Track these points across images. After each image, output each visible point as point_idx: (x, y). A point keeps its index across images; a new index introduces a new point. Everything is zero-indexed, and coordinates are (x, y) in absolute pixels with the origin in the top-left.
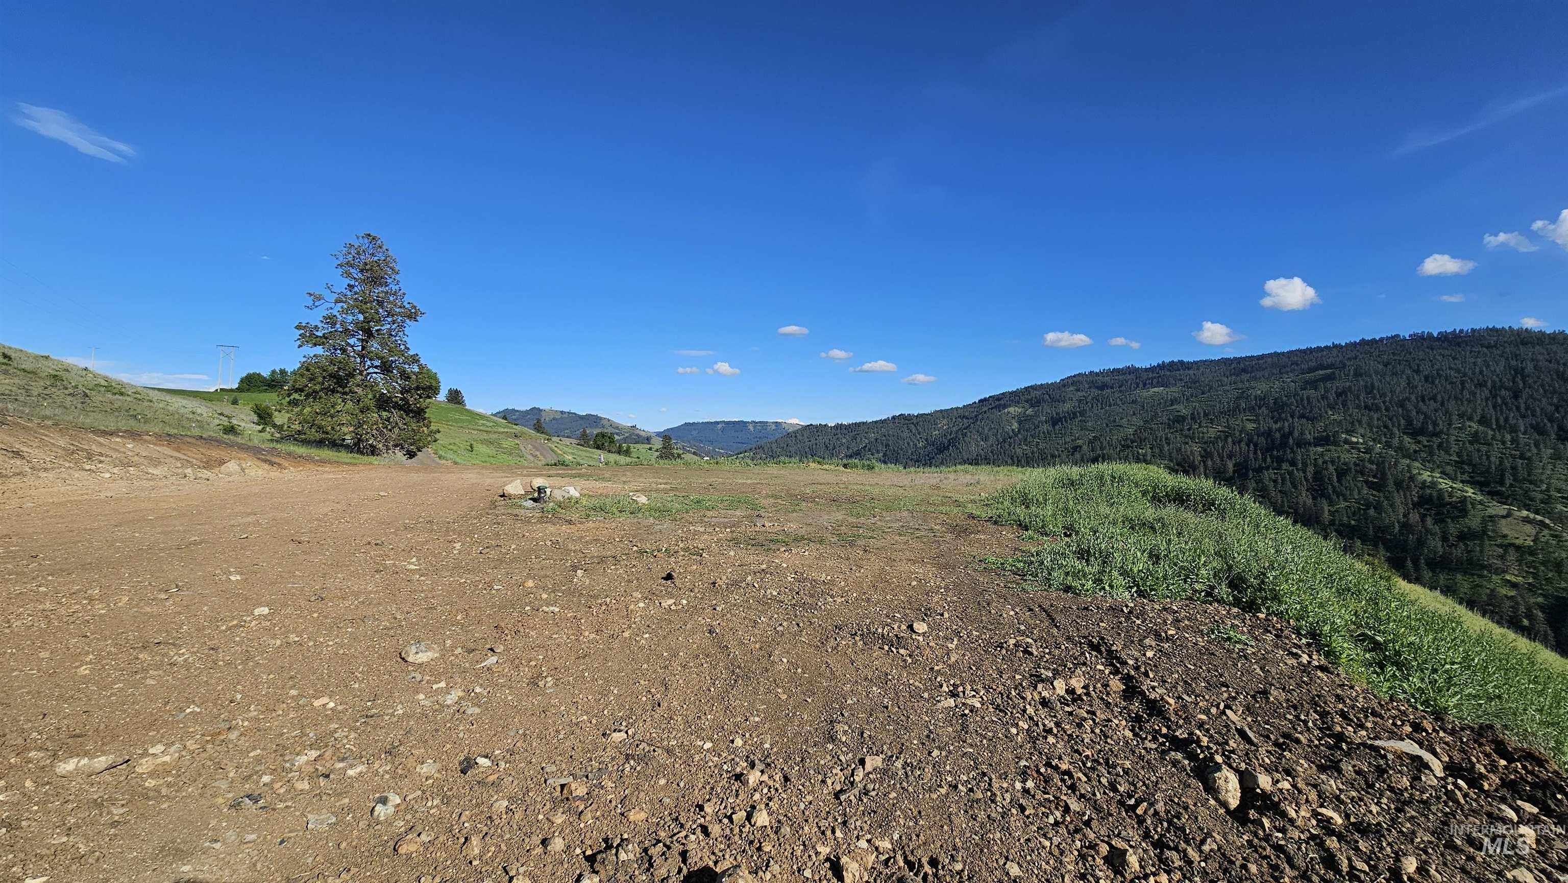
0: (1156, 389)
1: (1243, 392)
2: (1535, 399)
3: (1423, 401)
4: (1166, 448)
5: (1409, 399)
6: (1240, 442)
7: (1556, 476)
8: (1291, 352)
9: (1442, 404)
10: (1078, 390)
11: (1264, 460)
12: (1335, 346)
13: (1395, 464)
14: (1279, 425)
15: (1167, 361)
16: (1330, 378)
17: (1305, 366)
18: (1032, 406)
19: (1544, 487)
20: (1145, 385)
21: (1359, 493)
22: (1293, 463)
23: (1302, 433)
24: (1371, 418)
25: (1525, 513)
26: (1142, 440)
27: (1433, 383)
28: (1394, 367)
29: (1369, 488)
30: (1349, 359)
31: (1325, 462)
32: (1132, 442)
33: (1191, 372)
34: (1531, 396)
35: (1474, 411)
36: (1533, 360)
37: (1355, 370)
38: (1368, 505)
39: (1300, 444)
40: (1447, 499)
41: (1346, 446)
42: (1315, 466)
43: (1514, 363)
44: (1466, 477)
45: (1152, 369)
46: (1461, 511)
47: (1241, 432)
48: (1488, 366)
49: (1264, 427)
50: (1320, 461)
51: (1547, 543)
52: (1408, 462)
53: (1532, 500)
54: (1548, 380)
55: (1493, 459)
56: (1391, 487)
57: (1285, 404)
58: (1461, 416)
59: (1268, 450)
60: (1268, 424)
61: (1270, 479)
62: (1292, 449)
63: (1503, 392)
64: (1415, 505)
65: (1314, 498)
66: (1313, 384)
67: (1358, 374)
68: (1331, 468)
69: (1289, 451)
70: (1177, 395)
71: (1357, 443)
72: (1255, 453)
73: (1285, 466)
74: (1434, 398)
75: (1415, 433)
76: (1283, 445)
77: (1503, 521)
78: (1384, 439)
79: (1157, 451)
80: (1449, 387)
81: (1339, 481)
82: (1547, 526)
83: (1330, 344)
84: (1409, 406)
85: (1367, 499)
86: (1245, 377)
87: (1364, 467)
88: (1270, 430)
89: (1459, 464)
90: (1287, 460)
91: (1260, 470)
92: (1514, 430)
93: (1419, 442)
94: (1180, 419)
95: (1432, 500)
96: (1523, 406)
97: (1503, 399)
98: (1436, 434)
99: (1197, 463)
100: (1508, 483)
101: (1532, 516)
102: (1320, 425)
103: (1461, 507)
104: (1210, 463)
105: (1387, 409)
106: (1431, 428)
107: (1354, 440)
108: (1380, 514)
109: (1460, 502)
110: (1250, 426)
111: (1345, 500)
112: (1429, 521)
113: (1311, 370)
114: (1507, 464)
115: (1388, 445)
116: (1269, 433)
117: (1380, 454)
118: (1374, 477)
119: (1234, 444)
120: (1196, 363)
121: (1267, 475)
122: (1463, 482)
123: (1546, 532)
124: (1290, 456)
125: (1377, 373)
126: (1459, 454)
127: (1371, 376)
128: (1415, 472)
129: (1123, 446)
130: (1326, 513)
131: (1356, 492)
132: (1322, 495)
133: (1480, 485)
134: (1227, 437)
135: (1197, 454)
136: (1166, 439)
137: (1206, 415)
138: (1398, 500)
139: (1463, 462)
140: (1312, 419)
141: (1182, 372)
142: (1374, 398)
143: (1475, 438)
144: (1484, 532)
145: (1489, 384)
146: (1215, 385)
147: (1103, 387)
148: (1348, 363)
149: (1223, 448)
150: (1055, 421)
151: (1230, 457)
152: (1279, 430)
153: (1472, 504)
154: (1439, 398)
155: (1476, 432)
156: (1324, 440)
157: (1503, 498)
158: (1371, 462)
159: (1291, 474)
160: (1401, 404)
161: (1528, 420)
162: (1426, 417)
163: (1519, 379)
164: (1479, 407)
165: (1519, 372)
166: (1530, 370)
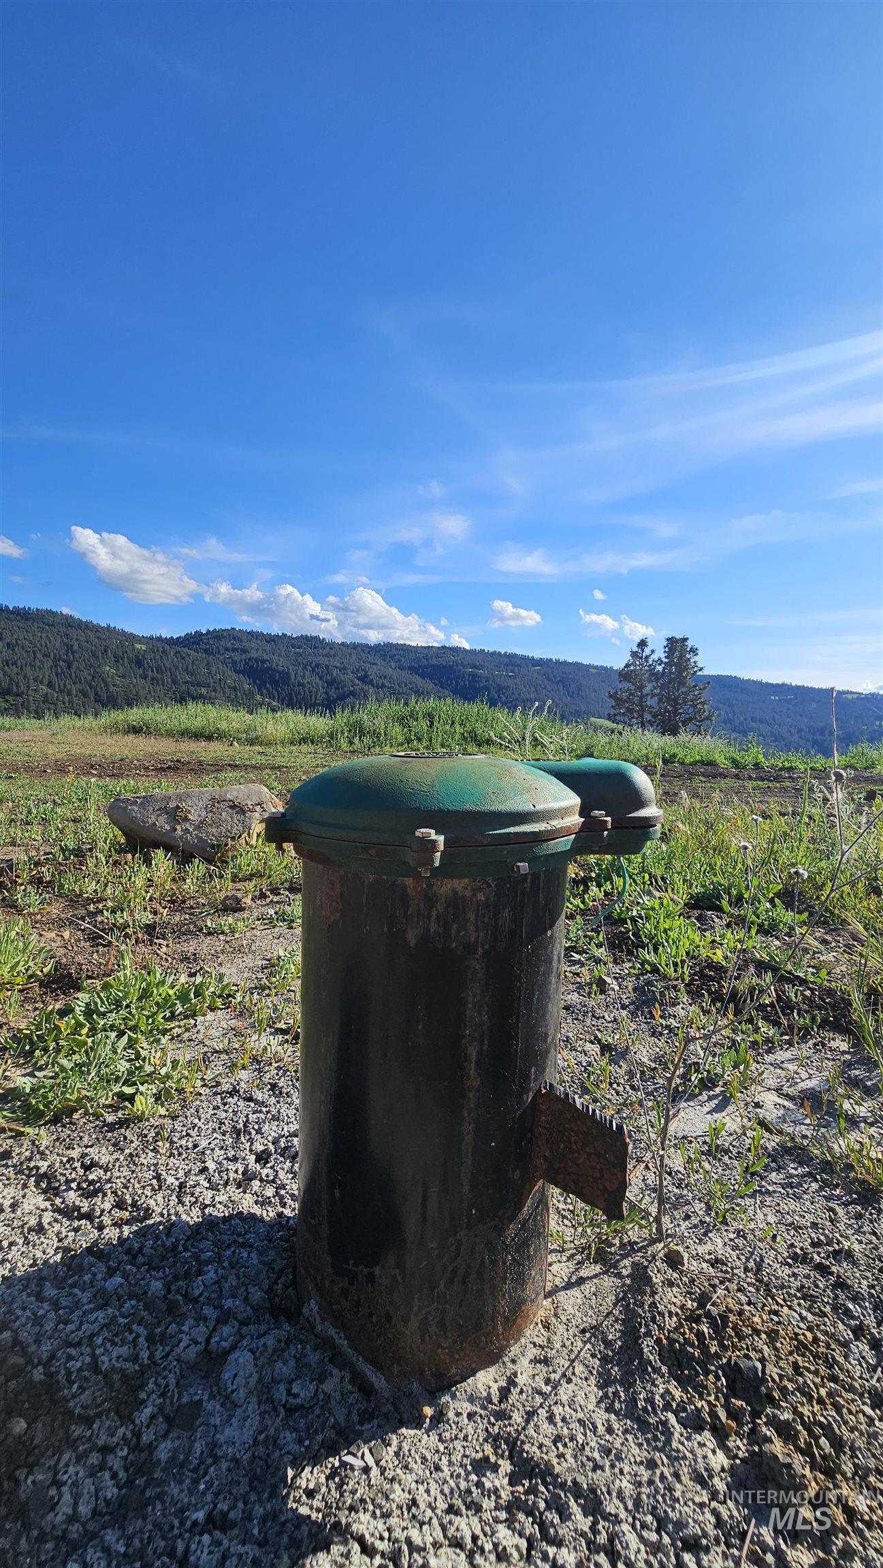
2: (80, 670)
9: (22, 669)
27: (13, 650)
34: (78, 668)
35: (44, 676)
36: (77, 640)
43: (65, 640)
48: (50, 642)
54: (86, 656)
58: (35, 680)
63: (61, 663)
74: (15, 663)
75: (4, 692)
80: (25, 655)
92: (69, 694)
93: (7, 701)
96: (74, 675)
97: (61, 668)
98: (19, 695)
106: (15, 690)
143: (46, 699)
145: (52, 655)
154: (19, 664)
155: (46, 694)
161: (78, 685)
162: (11, 679)
163: (70, 654)
164: (47, 674)
165: (69, 648)
166: (76, 647)
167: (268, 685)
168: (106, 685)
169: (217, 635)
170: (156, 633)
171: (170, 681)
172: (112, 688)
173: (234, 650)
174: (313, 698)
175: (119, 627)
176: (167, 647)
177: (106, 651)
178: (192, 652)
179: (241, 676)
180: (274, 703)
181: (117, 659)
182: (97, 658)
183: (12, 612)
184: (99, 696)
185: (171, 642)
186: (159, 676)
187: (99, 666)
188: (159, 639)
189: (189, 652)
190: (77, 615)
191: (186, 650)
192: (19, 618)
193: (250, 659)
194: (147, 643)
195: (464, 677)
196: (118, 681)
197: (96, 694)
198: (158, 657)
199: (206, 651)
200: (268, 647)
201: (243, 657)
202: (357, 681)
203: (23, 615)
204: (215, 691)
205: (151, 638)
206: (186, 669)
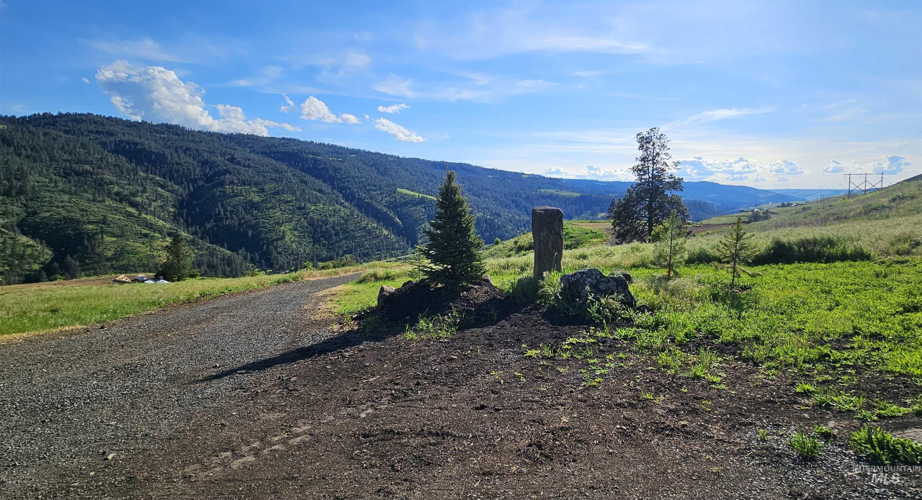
173: (98, 132)
174: (193, 175)
180: (158, 178)
193: (120, 141)
195: (307, 161)
200: (132, 132)
201: (112, 139)
202: (226, 162)
204: (100, 168)
206: (63, 148)
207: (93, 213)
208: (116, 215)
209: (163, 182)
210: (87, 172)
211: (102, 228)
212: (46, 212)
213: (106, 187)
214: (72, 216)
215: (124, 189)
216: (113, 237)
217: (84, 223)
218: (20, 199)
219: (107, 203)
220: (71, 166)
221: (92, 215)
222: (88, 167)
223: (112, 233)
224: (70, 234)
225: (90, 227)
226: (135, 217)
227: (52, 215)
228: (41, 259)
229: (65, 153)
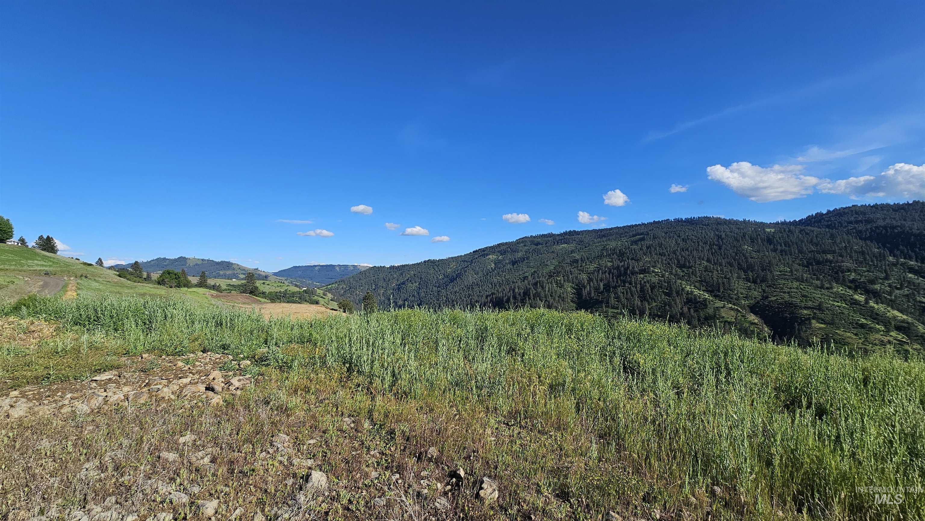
0: (563, 245)
1: (604, 247)
2: (727, 250)
3: (683, 251)
4: (570, 276)
5: (677, 250)
6: (605, 273)
7: (739, 287)
8: (624, 227)
9: (691, 253)
10: (525, 246)
11: (617, 282)
12: (643, 224)
13: (675, 282)
14: (622, 264)
15: (568, 230)
16: (643, 239)
17: (631, 234)
18: (501, 254)
19: (736, 292)
20: (558, 243)
21: (661, 298)
22: (630, 283)
23: (633, 268)
24: (662, 260)
25: (730, 305)
26: (559, 273)
27: (686, 242)
28: (669, 235)
29: (665, 295)
30: (650, 230)
31: (645, 282)
32: (554, 273)
33: (579, 236)
35: (704, 255)
36: (724, 231)
37: (653, 235)
38: (665, 304)
39: (633, 273)
40: (698, 300)
41: (653, 274)
42: (640, 284)
43: (717, 233)
44: (704, 288)
45: (561, 235)
46: (704, 306)
47: (605, 267)
48: (707, 235)
49: (616, 266)
50: (643, 282)
51: (741, 320)
52: (680, 281)
53: (732, 298)
54: (731, 241)
55: (714, 279)
56: (674, 294)
57: (624, 253)
58: (699, 258)
59: (618, 277)
60: (617, 263)
61: (621, 292)
62: (629, 276)
63: (715, 246)
64: (686, 303)
65: (641, 301)
66: (635, 242)
67: (654, 238)
68: (648, 285)
69: (628, 277)
70: (574, 248)
71: (658, 272)
72: (613, 278)
73: (627, 285)
74: (687, 250)
75: (681, 266)
76: (625, 273)
77: (722, 310)
78: (669, 270)
79: (566, 278)
80: (693, 244)
81: (652, 292)
82: (739, 311)
83: (640, 223)
84: (678, 254)
85: (664, 301)
86: (604, 239)
87: (662, 284)
88: (618, 266)
89: (701, 282)
90: (628, 282)
91: (615, 287)
92: (721, 265)
93: (683, 271)
94: (576, 261)
95: (691, 300)
96: (723, 253)
97: (715, 250)
98: (690, 267)
99: (586, 284)
100: (721, 290)
101: (733, 306)
102: (641, 264)
103: (704, 304)
104: (592, 284)
105: (669, 255)
106: (688, 264)
107: (656, 270)
108: (671, 308)
109: (704, 301)
110: (609, 264)
111: (655, 302)
112: (692, 310)
113: (634, 236)
114: (720, 281)
115: (671, 273)
116: (618, 268)
117: (668, 277)
118: (667, 289)
119: (602, 273)
120: (581, 232)
121: (620, 289)
122: (703, 291)
123: (739, 314)
124: (629, 279)
125: (662, 237)
126: (700, 277)
127: (660, 238)
128: (684, 286)
129: (549, 276)
130: (647, 309)
131: (659, 298)
132: (645, 300)
133: (710, 292)
134: (599, 271)
135: (585, 279)
136: (570, 271)
137: (588, 259)
138: (678, 301)
139: (702, 281)
140: (637, 260)
141: (575, 236)
142: (663, 250)
143: (706, 269)
144: (715, 316)
145: (709, 242)
146: (591, 243)
147: (537, 244)
148: (650, 232)
149: (598, 275)
150: (514, 263)
151: (601, 281)
152: (623, 266)
153: (709, 302)
154: (690, 250)
155: (706, 266)
156: (643, 271)
157: (721, 299)
158: (665, 282)
159: (630, 289)
160: (674, 252)
161: (726, 260)
162: (685, 259)
163: (720, 241)
164: (706, 254)
165: (719, 237)
166: (723, 236)
167: (901, 247)
168: (746, 258)
169: (839, 213)
170: (780, 219)
171: (797, 252)
172: (750, 260)
173: (857, 222)
175: (752, 219)
176: (792, 227)
177: (744, 236)
178: (815, 229)
179: (868, 242)
180: (912, 263)
181: (753, 240)
182: (738, 241)
183: (685, 222)
184: (741, 266)
185: (795, 223)
186: (787, 248)
187: (740, 246)
188: (784, 223)
189: (812, 228)
190: (723, 217)
191: (809, 228)
192: (688, 224)
193: (876, 227)
194: (774, 227)
196: (754, 254)
197: (739, 264)
198: (785, 235)
199: (828, 226)
200: (897, 216)
201: (869, 226)
203: (690, 222)
204: (841, 256)
205: (777, 223)
206: (811, 241)
207: (813, 299)
208: (838, 302)
209: (918, 266)
210: (827, 261)
211: (815, 313)
212: (774, 296)
213: (841, 275)
214: (792, 301)
215: (861, 276)
216: (822, 323)
217: (801, 308)
218: (761, 286)
219: (835, 290)
220: (814, 256)
221: (811, 301)
222: (830, 257)
223: (822, 320)
224: (787, 317)
225: (805, 312)
226: (861, 305)
227: (777, 299)
228: (761, 336)
229: (812, 245)
